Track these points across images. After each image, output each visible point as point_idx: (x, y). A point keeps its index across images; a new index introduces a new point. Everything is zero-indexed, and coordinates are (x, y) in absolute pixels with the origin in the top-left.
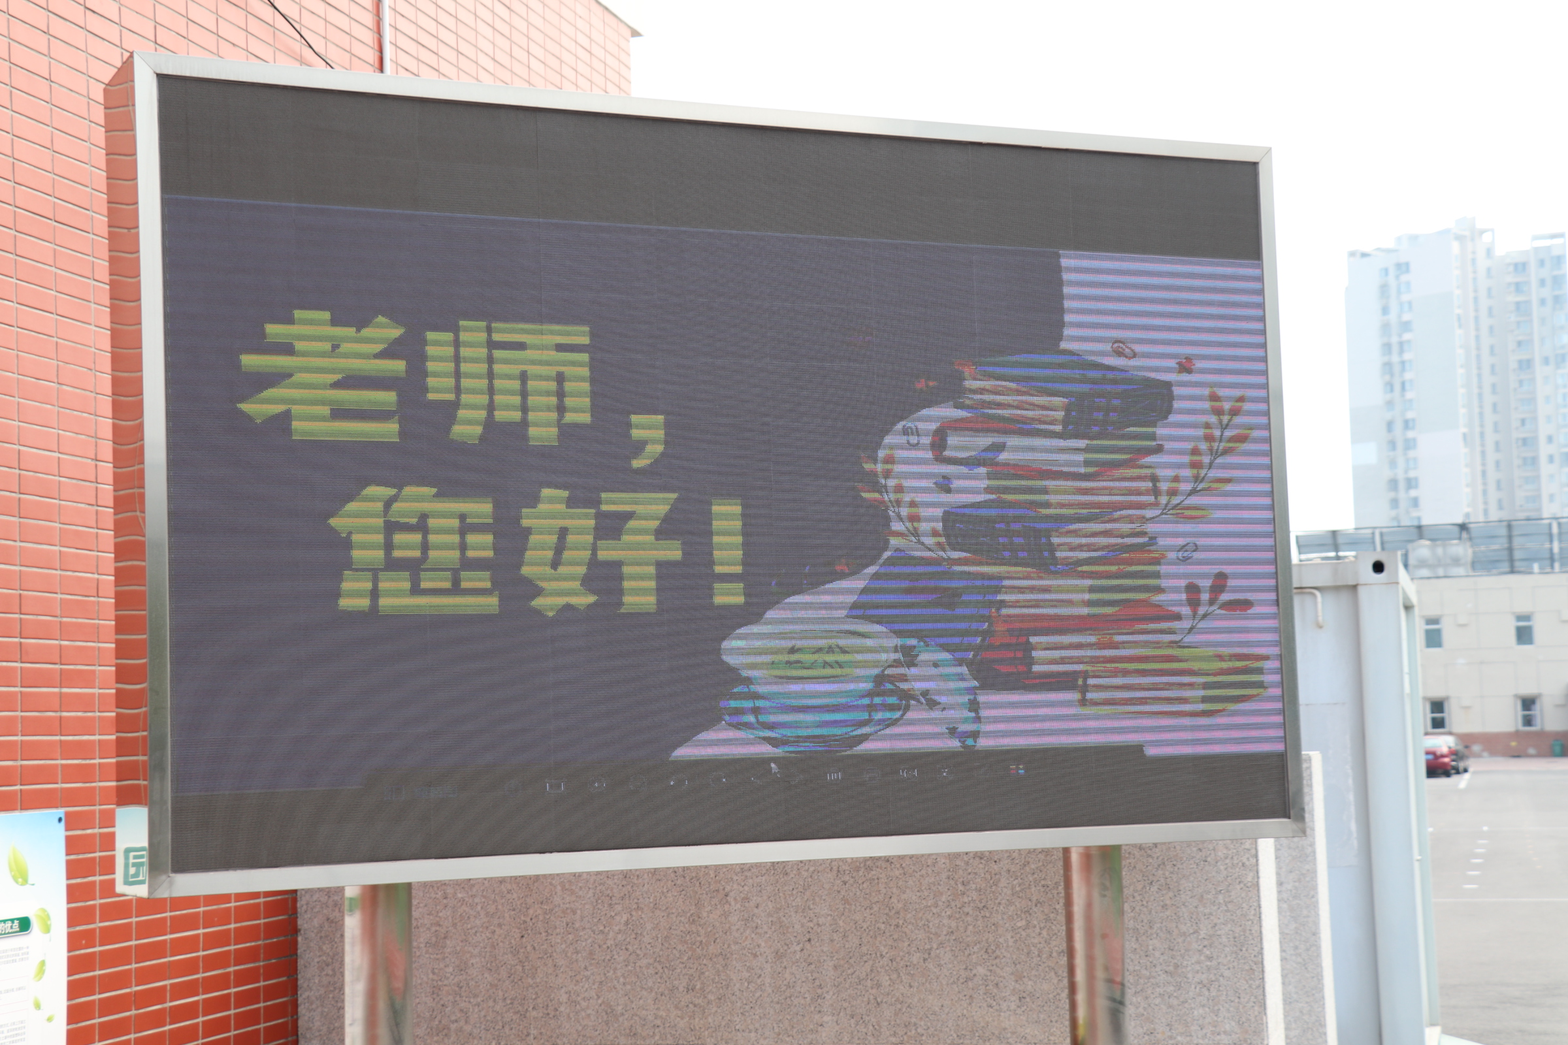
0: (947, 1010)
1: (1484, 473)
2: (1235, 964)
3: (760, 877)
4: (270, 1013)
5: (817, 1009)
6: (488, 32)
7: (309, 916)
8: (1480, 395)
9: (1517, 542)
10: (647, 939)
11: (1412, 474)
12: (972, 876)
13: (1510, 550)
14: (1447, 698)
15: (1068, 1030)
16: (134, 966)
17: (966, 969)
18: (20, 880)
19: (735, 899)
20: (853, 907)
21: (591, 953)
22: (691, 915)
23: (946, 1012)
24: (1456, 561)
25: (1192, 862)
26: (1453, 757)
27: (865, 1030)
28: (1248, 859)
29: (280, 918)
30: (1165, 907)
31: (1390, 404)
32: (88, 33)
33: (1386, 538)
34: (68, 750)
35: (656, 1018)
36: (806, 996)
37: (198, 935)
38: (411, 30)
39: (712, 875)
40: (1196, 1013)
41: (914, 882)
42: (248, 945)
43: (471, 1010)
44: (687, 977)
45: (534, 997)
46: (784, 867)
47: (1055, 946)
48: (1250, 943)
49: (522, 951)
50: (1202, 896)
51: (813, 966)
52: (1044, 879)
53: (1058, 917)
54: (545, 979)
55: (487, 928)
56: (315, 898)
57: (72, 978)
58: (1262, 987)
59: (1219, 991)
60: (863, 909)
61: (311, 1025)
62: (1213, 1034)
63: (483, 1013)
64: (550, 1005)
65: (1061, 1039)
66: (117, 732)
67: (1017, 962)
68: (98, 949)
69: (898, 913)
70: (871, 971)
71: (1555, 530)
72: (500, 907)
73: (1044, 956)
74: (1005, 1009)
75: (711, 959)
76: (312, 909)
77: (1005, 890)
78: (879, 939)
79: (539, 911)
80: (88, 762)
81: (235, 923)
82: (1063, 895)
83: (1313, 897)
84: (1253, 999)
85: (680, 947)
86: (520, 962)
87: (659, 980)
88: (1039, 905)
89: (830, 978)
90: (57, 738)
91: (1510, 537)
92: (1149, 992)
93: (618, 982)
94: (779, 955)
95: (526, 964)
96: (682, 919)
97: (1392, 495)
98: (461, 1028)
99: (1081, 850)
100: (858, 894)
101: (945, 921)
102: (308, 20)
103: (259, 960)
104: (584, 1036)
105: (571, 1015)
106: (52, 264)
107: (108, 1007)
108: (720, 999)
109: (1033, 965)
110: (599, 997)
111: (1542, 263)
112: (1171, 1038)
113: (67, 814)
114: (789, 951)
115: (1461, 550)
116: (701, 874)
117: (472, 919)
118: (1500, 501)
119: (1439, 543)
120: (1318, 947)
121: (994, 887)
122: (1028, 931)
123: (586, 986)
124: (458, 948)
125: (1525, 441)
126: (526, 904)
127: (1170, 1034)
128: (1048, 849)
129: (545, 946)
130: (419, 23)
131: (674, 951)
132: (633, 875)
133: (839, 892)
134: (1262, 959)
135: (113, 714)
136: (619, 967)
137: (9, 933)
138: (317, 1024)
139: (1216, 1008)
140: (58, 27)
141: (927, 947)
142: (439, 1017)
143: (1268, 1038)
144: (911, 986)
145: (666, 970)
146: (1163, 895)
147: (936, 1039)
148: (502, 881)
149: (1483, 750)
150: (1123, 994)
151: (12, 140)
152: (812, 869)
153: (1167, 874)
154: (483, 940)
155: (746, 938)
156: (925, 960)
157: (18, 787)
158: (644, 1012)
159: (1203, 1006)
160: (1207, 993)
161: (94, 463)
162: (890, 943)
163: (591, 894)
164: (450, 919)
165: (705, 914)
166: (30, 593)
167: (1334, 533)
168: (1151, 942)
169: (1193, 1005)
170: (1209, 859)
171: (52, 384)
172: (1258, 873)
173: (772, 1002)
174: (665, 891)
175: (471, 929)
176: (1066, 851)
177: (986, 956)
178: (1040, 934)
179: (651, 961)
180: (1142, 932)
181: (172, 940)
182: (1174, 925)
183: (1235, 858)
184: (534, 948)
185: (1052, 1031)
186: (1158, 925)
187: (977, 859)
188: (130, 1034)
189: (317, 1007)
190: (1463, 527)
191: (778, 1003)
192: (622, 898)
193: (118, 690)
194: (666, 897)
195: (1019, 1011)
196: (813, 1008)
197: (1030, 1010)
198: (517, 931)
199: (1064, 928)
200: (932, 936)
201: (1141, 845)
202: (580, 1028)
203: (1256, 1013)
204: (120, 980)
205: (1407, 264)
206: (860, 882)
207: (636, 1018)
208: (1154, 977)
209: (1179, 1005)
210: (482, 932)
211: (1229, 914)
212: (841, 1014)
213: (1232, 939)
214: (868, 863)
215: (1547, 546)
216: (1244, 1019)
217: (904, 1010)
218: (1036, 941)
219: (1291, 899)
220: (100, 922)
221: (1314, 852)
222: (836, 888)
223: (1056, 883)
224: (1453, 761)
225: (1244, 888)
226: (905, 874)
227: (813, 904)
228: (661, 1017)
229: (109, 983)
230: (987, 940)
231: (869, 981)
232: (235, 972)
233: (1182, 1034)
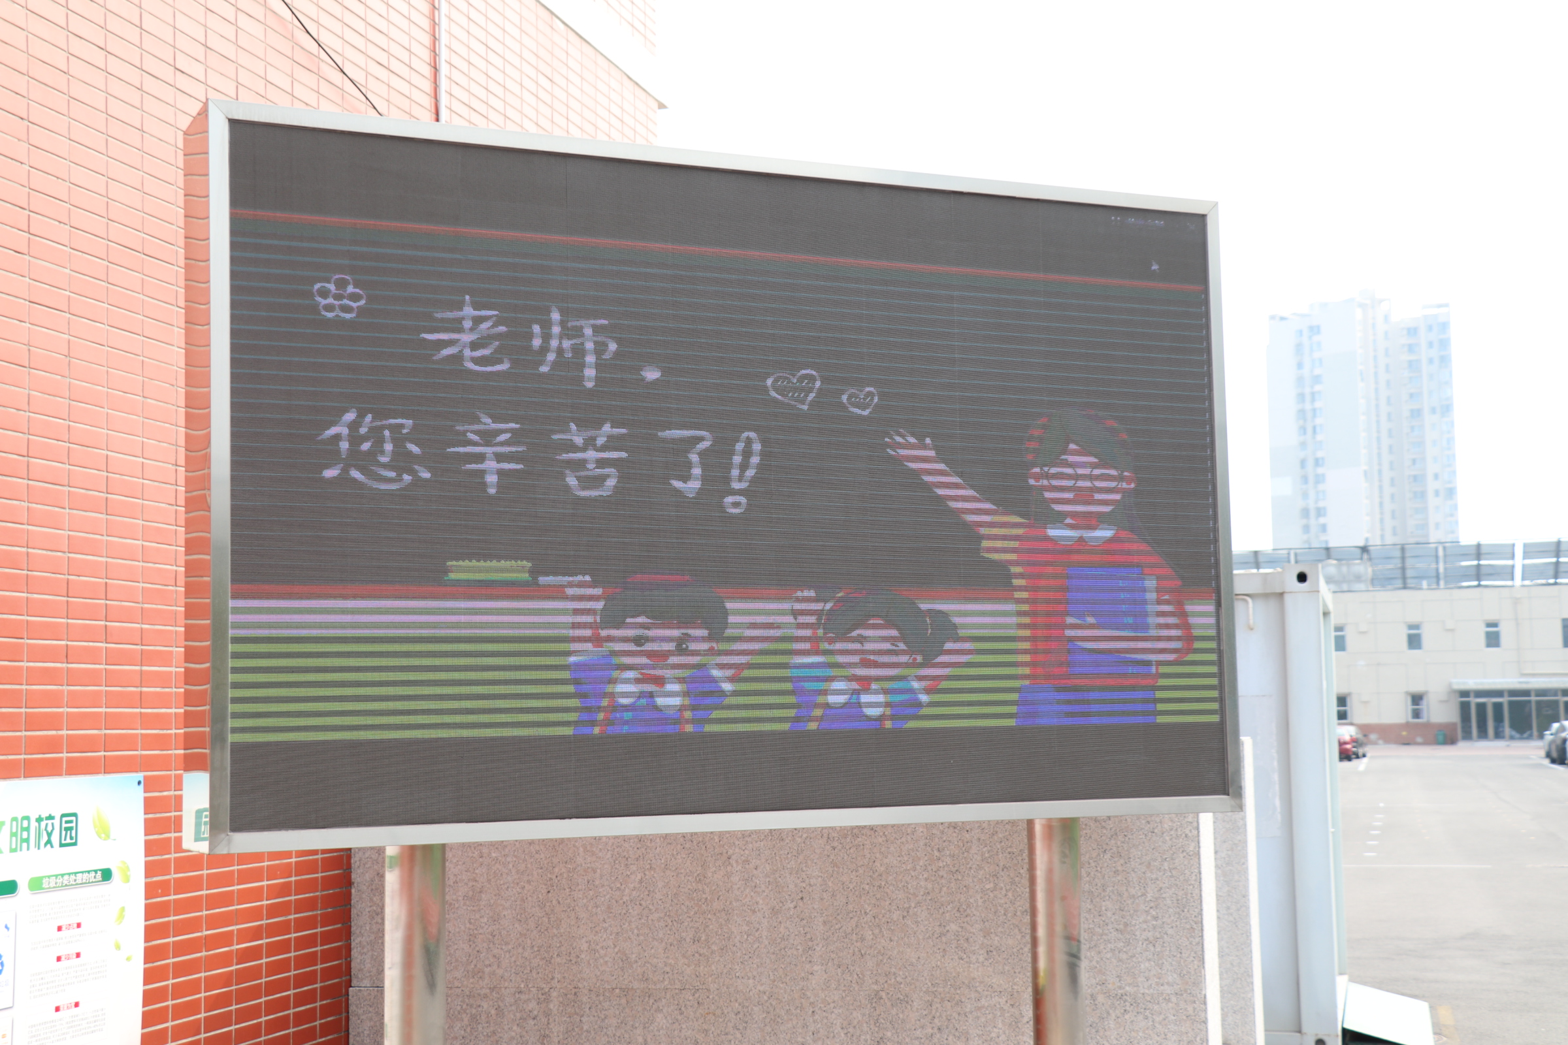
0: (922, 962)
1: (1381, 504)
2: (1178, 923)
3: (759, 842)
4: (327, 956)
5: (808, 959)
6: (532, 100)
7: (362, 871)
8: (1378, 439)
9: (1409, 562)
10: (658, 896)
11: (1321, 504)
12: (946, 843)
13: (1403, 569)
14: (1349, 694)
15: (1030, 980)
16: (205, 913)
17: (940, 925)
18: (103, 836)
19: (737, 861)
20: (841, 869)
21: (609, 907)
22: (698, 875)
23: (922, 963)
24: (1358, 578)
25: (1141, 833)
26: (1354, 744)
27: (850, 979)
28: (1191, 831)
29: (336, 872)
30: (1116, 872)
31: (1303, 445)
32: (177, 91)
33: (1299, 558)
34: (147, 721)
35: (665, 966)
36: (798, 947)
37: (262, 887)
38: (464, 96)
39: (717, 840)
40: (1142, 966)
41: (895, 848)
42: (307, 895)
43: (503, 956)
44: (693, 930)
45: (558, 945)
46: (781, 834)
47: (1020, 906)
48: (1191, 905)
49: (548, 904)
50: (1149, 864)
51: (805, 922)
52: (1011, 847)
53: (1023, 881)
54: (568, 930)
55: (518, 884)
56: (367, 855)
57: (148, 923)
58: (1201, 944)
59: (1163, 947)
60: (850, 872)
61: (363, 967)
62: (1157, 985)
63: (513, 959)
64: (572, 952)
65: (1024, 988)
66: (185, 706)
67: (985, 920)
68: (172, 897)
69: (880, 875)
70: (856, 926)
71: (1441, 553)
72: (529, 866)
73: (1010, 915)
74: (974, 961)
75: (715, 914)
76: (364, 865)
77: (976, 856)
78: (863, 898)
79: (563, 870)
80: (165, 732)
81: (295, 876)
82: (1027, 861)
83: (1243, 864)
84: (1193, 954)
85: (687, 903)
86: (547, 914)
87: (669, 932)
88: (1005, 870)
89: (820, 932)
90: (138, 710)
91: (1403, 558)
92: (1102, 947)
93: (633, 933)
94: (775, 912)
95: (552, 916)
96: (690, 878)
97: (1304, 521)
98: (494, 971)
99: (1044, 822)
100: (845, 858)
101: (923, 883)
102: (373, 84)
103: (317, 910)
104: (602, 980)
105: (591, 962)
106: (140, 291)
107: (180, 948)
108: (722, 949)
109: (999, 923)
110: (615, 946)
111: (1430, 328)
112: (1120, 988)
113: (145, 778)
114: (784, 908)
115: (1363, 568)
116: (707, 839)
117: (504, 876)
118: (1394, 528)
119: (1344, 562)
120: (1248, 908)
121: (966, 854)
122: (995, 892)
123: (605, 936)
124: (492, 902)
125: (1415, 478)
126: (552, 863)
127: (1119, 984)
128: (1014, 820)
129: (569, 901)
130: (471, 91)
131: (683, 907)
132: (647, 839)
133: (828, 856)
134: (1202, 919)
135: (182, 690)
136: (633, 920)
137: (92, 882)
138: (368, 966)
139: (1160, 962)
140: (150, 84)
141: (906, 905)
142: (474, 962)
143: (1205, 989)
144: (891, 940)
145: (675, 923)
146: (1115, 862)
147: (913, 987)
148: (531, 843)
149: (1379, 739)
150: (1079, 950)
151: (107, 182)
152: (805, 836)
153: (1119, 843)
154: (514, 895)
155: (746, 896)
156: (904, 917)
157: (102, 753)
158: (655, 960)
159: (1149, 960)
160: (1152, 949)
161: (174, 467)
162: (873, 902)
163: (609, 855)
164: (485, 875)
165: (710, 875)
166: (115, 582)
167: (1256, 553)
168: (1104, 903)
169: (1140, 960)
170: (1156, 831)
171: (138, 397)
172: (1199, 843)
173: (768, 952)
174: (675, 853)
175: (504, 884)
176: (1030, 823)
177: (958, 915)
178: (1006, 895)
179: (662, 915)
180: (1096, 894)
181: (238, 890)
182: (1124, 889)
183: (1179, 830)
184: (559, 903)
185: (1015, 981)
186: (1111, 889)
187: (951, 828)
188: (201, 972)
189: (368, 951)
190: (1364, 549)
191: (774, 953)
192: (637, 860)
193: (186, 669)
194: (675, 859)
195: (986, 963)
196: (804, 959)
197: (997, 963)
198: (544, 887)
199: (1028, 890)
200: (910, 896)
201: (1096, 818)
202: (599, 973)
203: (1196, 967)
204: (193, 925)
205: (1318, 327)
206: (848, 848)
207: (648, 965)
208: (1106, 935)
209: (1128, 959)
210: (513, 887)
211: (1173, 879)
212: (829, 964)
213: (1175, 902)
214: (855, 831)
215: (1434, 566)
216: (1185, 972)
217: (885, 961)
218: (1002, 901)
219: (1224, 865)
220: (174, 874)
221: (1245, 825)
222: (826, 852)
223: (1021, 851)
224: (1354, 747)
225: (1187, 856)
226: (887, 841)
227: (806, 866)
228: (670, 965)
229: (181, 927)
230: (959, 900)
231: (854, 935)
232: (295, 919)
233: (1130, 985)
